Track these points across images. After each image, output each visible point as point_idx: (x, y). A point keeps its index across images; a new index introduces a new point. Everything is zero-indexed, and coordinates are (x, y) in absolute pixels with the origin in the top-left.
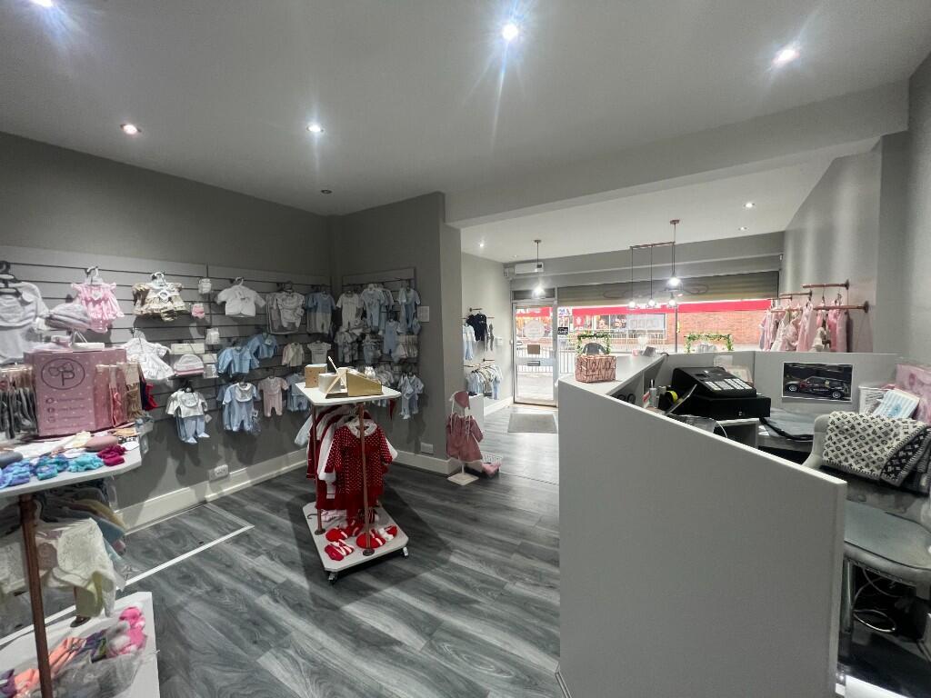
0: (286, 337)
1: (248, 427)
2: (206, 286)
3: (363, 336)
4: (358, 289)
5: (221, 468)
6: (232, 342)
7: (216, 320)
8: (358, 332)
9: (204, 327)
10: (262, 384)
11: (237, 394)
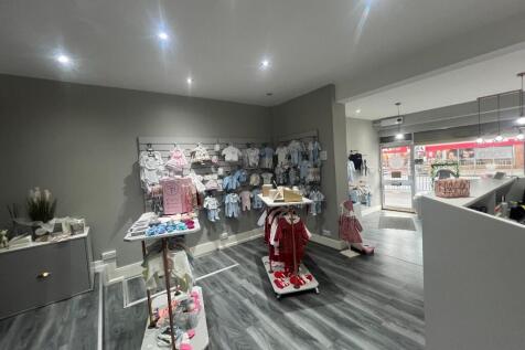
0: (252, 171)
1: (236, 215)
2: (217, 148)
3: (289, 169)
4: (286, 144)
5: (225, 234)
6: (228, 173)
7: (222, 163)
8: (286, 167)
9: (217, 167)
10: (241, 194)
11: (231, 199)
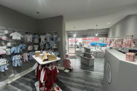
1: (19, 65)
2: (6, 32)
3: (46, 44)
4: (44, 34)
5: (12, 75)
7: (10, 40)
8: (45, 43)
9: (6, 42)
